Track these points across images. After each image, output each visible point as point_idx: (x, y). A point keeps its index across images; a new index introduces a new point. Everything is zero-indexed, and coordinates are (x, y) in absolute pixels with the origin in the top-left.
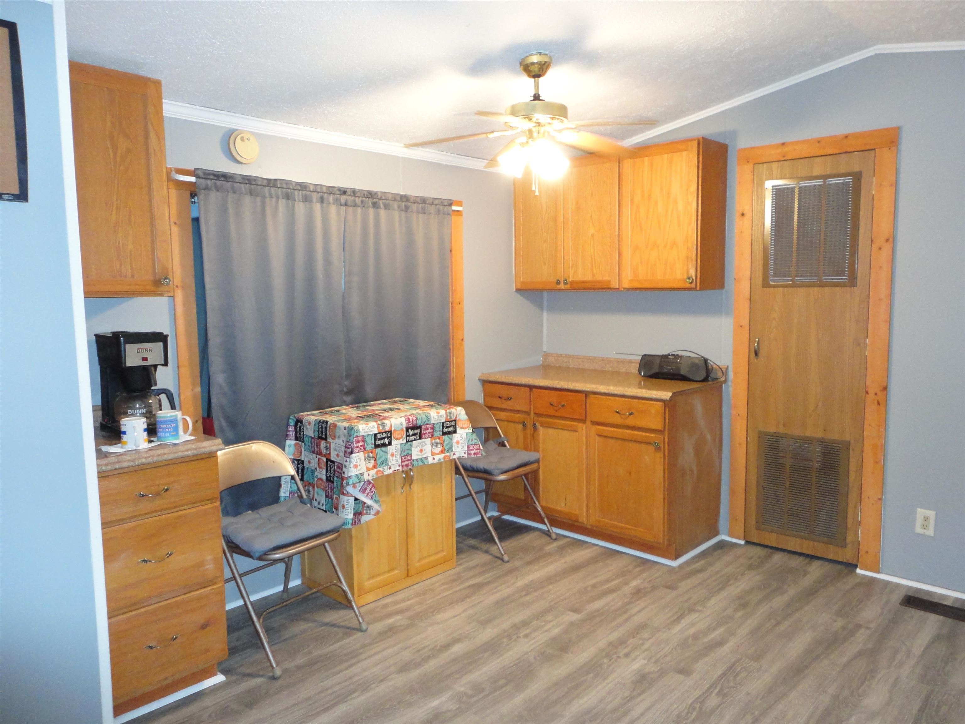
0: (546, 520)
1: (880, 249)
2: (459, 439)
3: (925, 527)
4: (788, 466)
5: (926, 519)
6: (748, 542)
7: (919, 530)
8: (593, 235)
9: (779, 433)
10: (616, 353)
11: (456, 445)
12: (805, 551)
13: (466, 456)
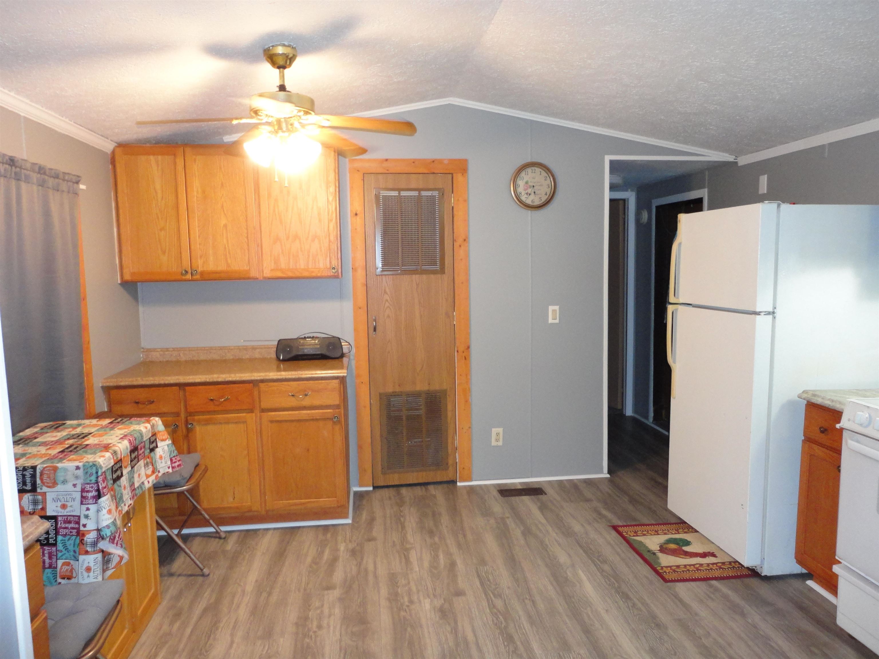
0: (211, 522)
1: (460, 246)
2: (161, 453)
3: (497, 440)
4: (404, 418)
5: (498, 434)
6: (375, 487)
7: (494, 443)
8: (225, 226)
9: (396, 392)
10: (244, 341)
11: (159, 461)
12: (421, 481)
13: (170, 470)
